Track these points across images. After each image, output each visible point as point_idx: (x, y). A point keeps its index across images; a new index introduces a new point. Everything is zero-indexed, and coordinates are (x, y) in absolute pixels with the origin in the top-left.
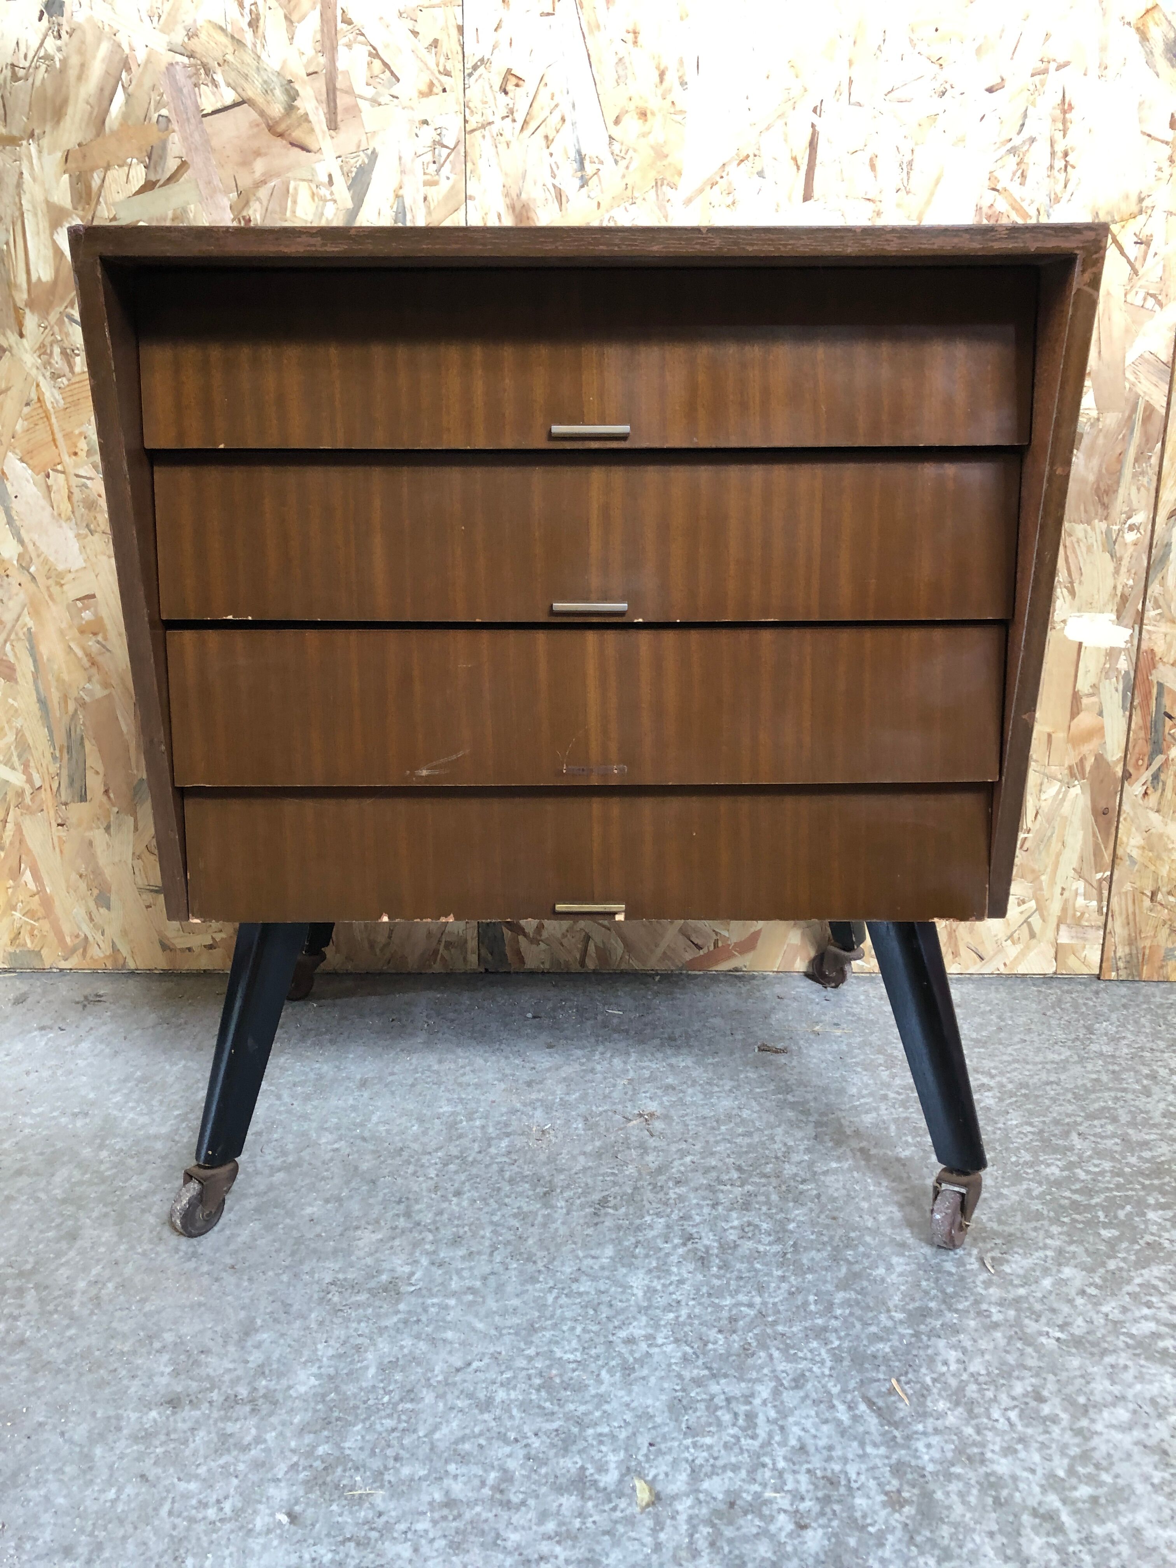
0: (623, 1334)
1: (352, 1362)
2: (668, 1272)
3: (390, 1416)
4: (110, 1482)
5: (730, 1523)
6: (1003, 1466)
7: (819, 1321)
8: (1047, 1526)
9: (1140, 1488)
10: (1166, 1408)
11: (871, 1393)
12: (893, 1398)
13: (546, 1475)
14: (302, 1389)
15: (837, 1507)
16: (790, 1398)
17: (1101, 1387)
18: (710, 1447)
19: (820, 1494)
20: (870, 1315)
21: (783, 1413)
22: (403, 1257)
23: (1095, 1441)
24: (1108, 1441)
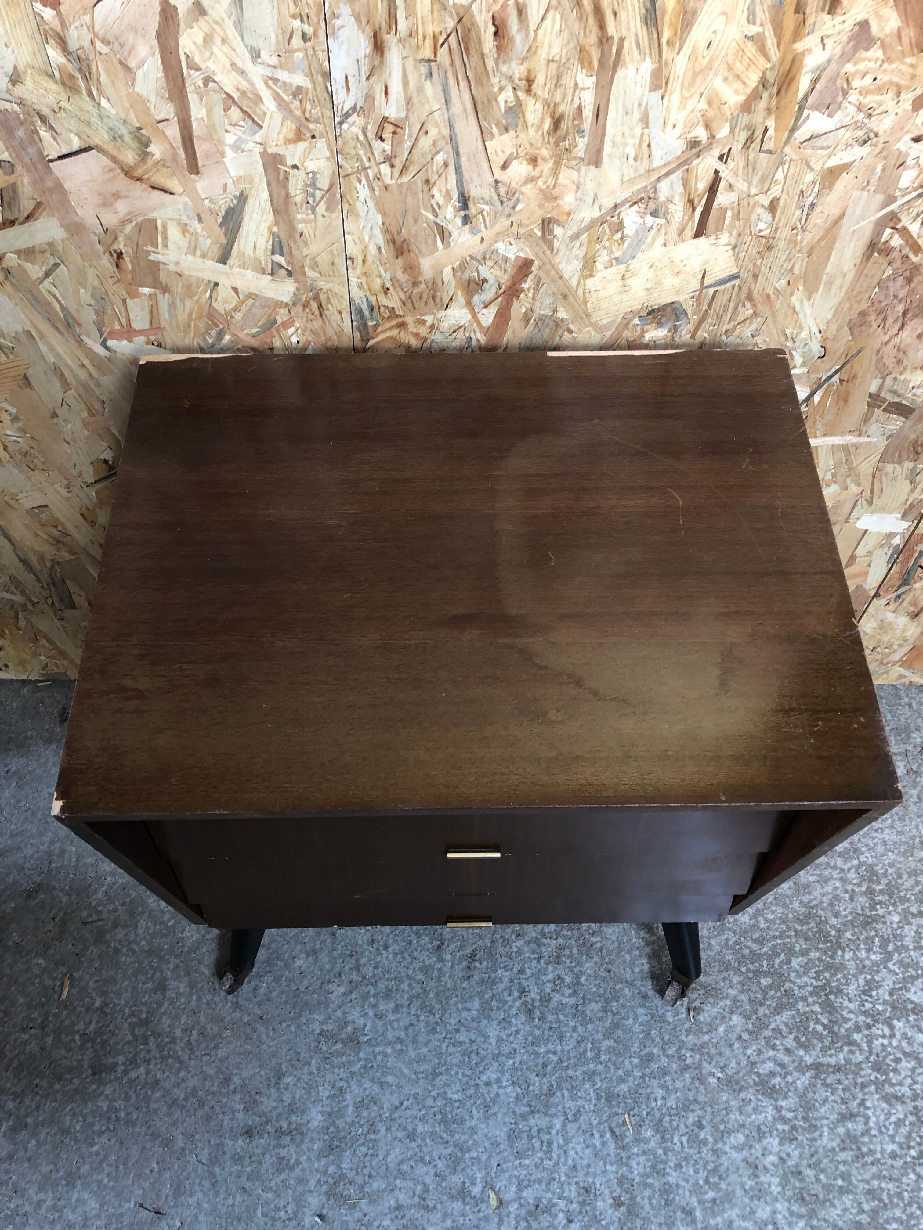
0: (484, 1078)
1: (339, 1102)
2: (510, 1023)
3: (363, 1144)
4: (228, 1193)
5: (536, 1219)
6: (673, 1178)
7: (592, 1066)
8: (689, 1219)
9: (739, 1192)
10: (764, 1133)
11: (613, 1125)
12: (625, 1128)
13: (445, 1188)
14: (316, 1123)
15: (588, 1208)
16: (571, 1128)
17: (735, 1116)
18: (528, 1166)
19: (581, 1199)
20: (620, 1060)
21: (567, 1141)
22: (359, 1009)
23: (724, 1159)
24: (729, 1159)
